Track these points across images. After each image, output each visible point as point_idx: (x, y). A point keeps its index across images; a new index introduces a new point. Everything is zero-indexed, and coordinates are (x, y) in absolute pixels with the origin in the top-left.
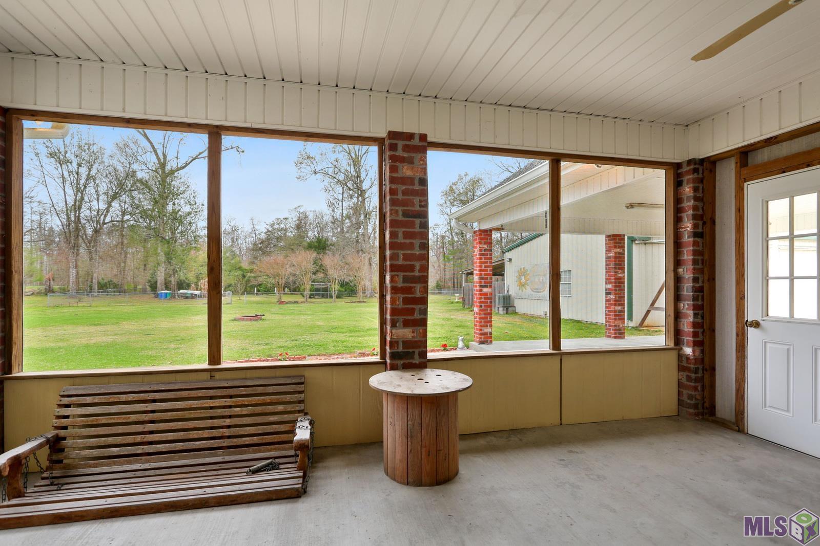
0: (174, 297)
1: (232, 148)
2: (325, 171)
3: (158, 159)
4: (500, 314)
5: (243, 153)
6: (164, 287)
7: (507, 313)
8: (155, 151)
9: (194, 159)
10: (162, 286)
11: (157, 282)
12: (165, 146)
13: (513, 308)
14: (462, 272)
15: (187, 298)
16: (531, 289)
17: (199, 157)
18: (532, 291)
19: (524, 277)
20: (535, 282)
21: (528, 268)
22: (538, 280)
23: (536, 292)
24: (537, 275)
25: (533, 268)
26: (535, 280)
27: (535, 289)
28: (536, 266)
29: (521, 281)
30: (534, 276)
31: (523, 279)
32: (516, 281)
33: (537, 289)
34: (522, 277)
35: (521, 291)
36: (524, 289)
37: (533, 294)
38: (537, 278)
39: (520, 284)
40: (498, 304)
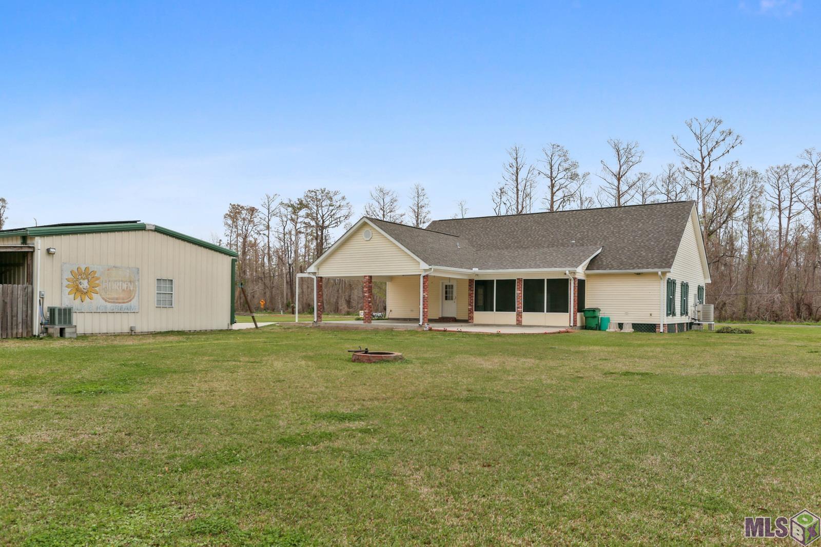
13: (74, 329)
16: (103, 299)
18: (106, 301)
19: (86, 281)
20: (112, 289)
21: (95, 270)
22: (119, 287)
23: (114, 302)
24: (116, 281)
25: (108, 270)
26: (111, 287)
27: (112, 299)
28: (114, 269)
29: (81, 286)
30: (109, 281)
31: (85, 284)
32: (66, 287)
33: (117, 299)
34: (81, 281)
35: (78, 301)
36: (87, 300)
37: (109, 305)
38: (117, 284)
39: (78, 291)
40: (60, 322)
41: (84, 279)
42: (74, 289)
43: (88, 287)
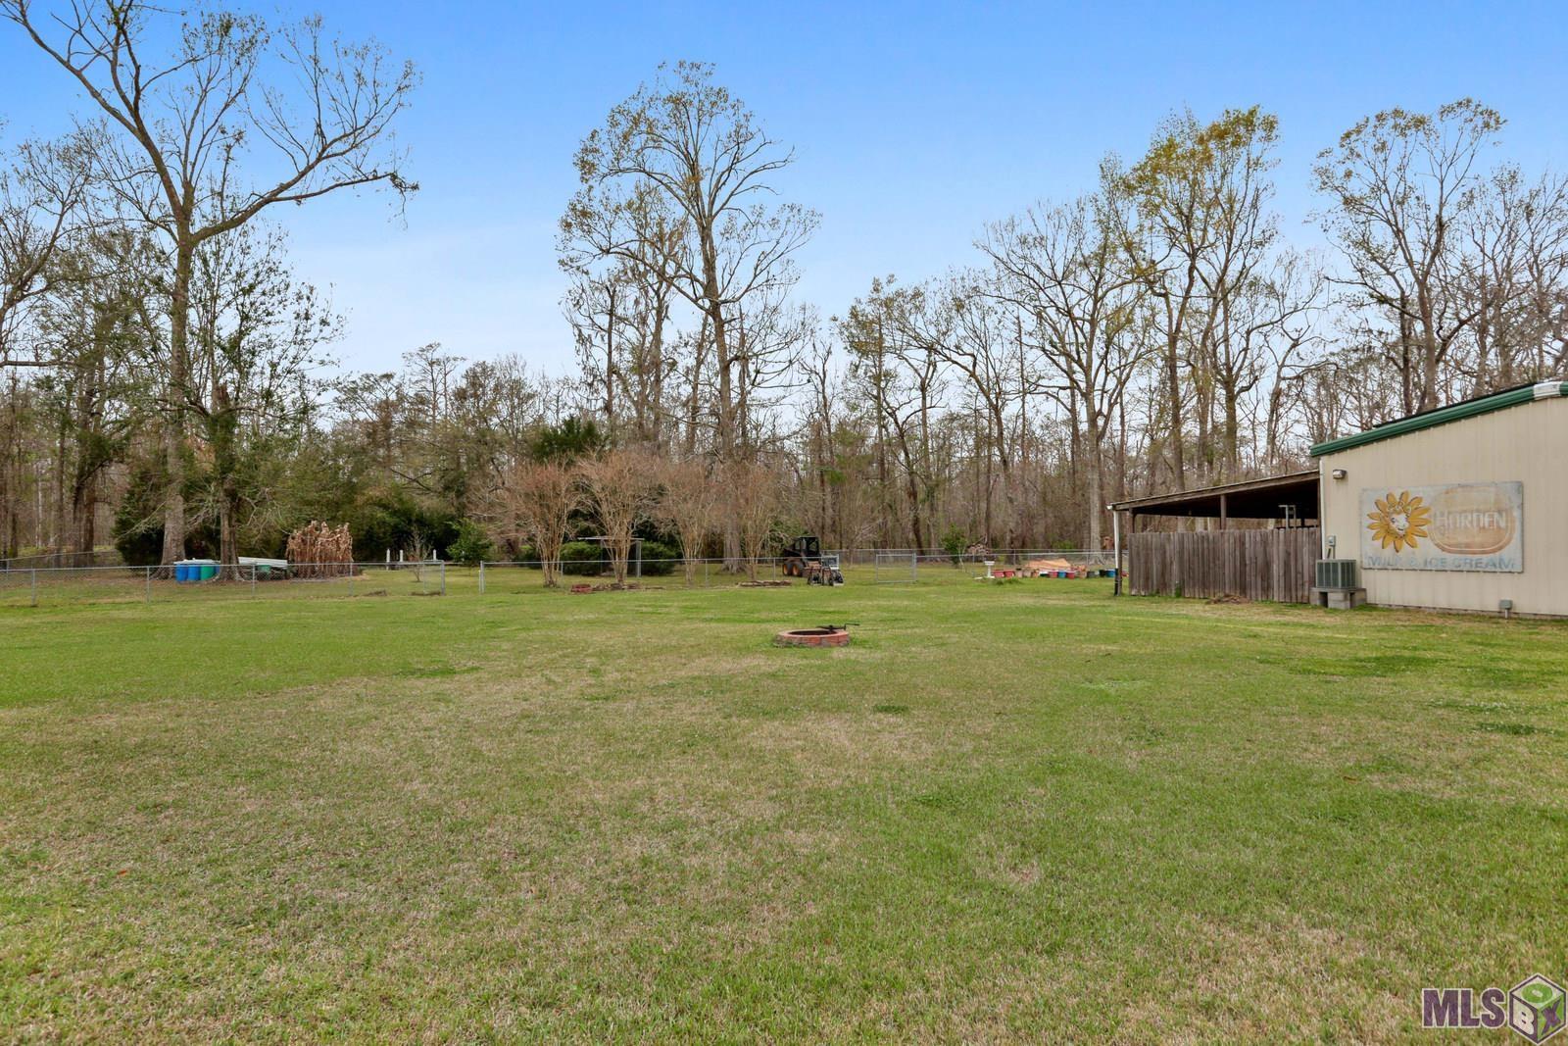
0: (230, 578)
1: (376, 178)
2: (627, 249)
3: (172, 194)
4: (1335, 610)
5: (416, 192)
6: (182, 550)
7: (1352, 606)
8: (161, 170)
9: (268, 201)
10: (177, 546)
11: (161, 533)
12: (191, 159)
13: (1362, 594)
14: (1114, 506)
15: (262, 577)
16: (1437, 545)
17: (279, 196)
18: (1443, 550)
19: (1403, 516)
20: (1455, 527)
21: (1421, 495)
22: (1471, 522)
23: (1461, 552)
24: (1465, 511)
25: (1447, 493)
26: (1455, 523)
27: (1457, 545)
28: (1459, 490)
29: (1394, 526)
30: (1449, 513)
31: (1401, 522)
32: (1369, 527)
33: (1468, 545)
34: (1394, 516)
35: (1389, 550)
36: (1405, 547)
37: (1450, 557)
38: (1466, 517)
39: (1388, 534)
40: (1321, 584)
41: (1399, 513)
42: (1383, 531)
43: (1407, 525)
